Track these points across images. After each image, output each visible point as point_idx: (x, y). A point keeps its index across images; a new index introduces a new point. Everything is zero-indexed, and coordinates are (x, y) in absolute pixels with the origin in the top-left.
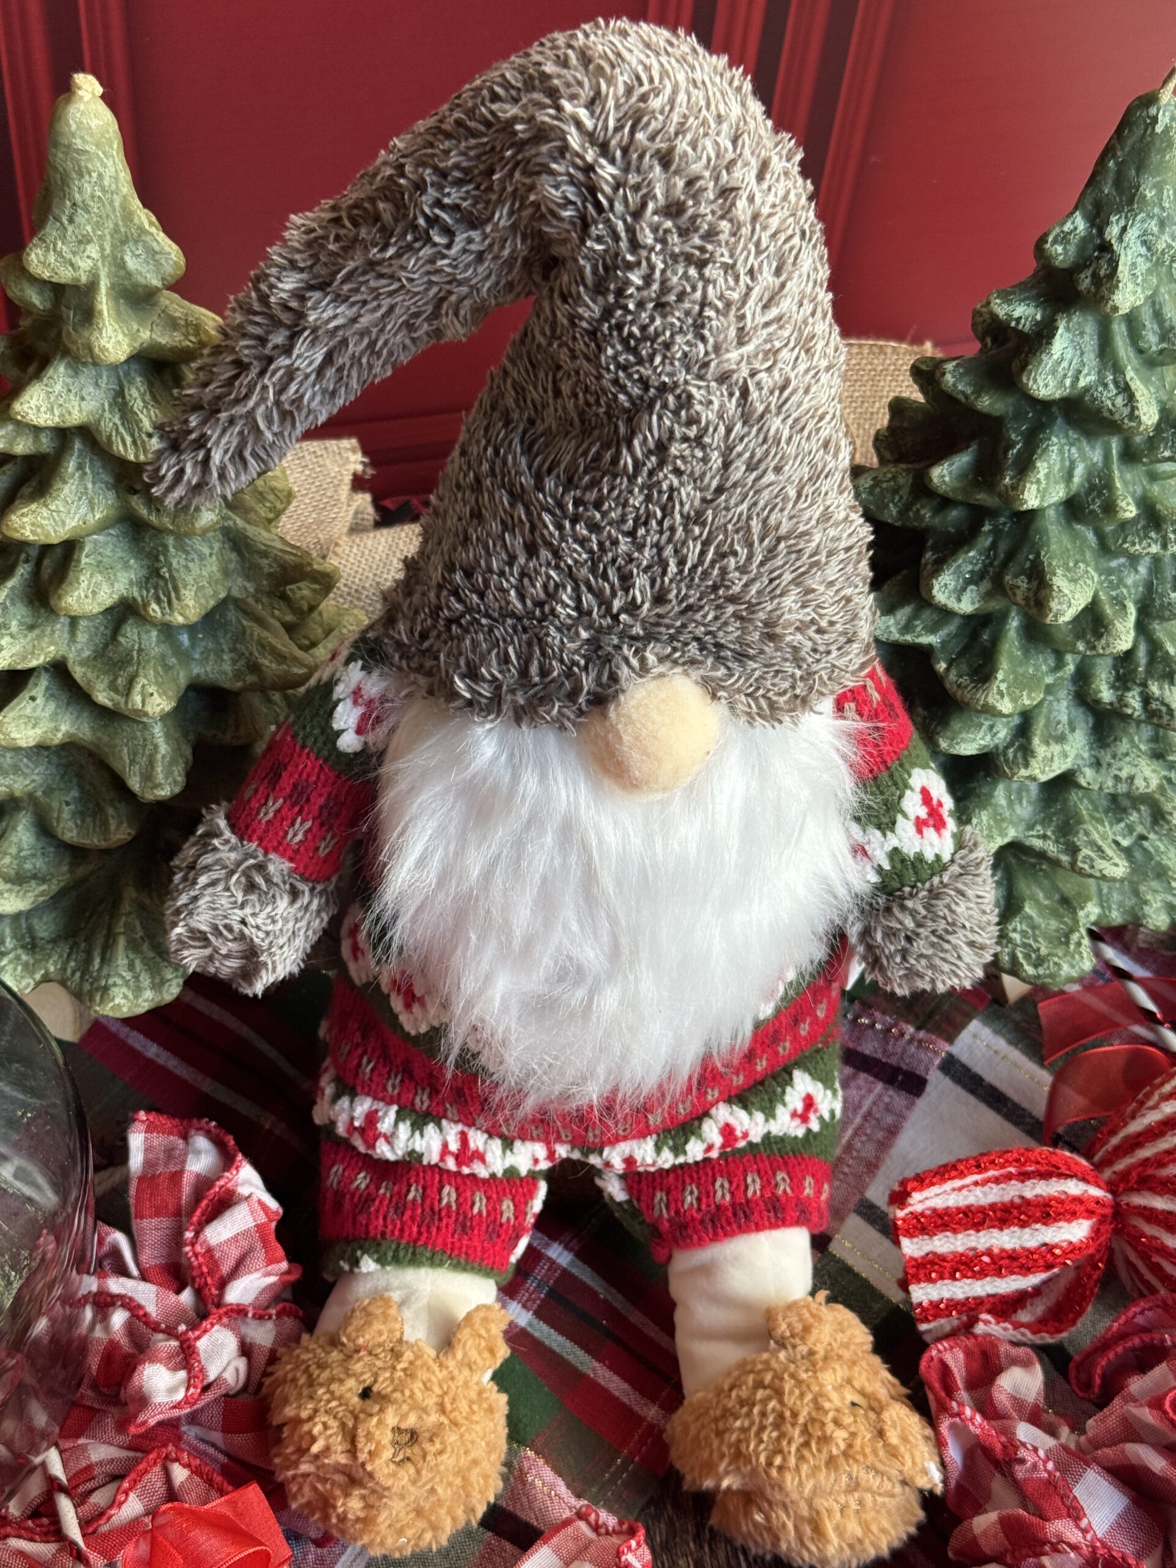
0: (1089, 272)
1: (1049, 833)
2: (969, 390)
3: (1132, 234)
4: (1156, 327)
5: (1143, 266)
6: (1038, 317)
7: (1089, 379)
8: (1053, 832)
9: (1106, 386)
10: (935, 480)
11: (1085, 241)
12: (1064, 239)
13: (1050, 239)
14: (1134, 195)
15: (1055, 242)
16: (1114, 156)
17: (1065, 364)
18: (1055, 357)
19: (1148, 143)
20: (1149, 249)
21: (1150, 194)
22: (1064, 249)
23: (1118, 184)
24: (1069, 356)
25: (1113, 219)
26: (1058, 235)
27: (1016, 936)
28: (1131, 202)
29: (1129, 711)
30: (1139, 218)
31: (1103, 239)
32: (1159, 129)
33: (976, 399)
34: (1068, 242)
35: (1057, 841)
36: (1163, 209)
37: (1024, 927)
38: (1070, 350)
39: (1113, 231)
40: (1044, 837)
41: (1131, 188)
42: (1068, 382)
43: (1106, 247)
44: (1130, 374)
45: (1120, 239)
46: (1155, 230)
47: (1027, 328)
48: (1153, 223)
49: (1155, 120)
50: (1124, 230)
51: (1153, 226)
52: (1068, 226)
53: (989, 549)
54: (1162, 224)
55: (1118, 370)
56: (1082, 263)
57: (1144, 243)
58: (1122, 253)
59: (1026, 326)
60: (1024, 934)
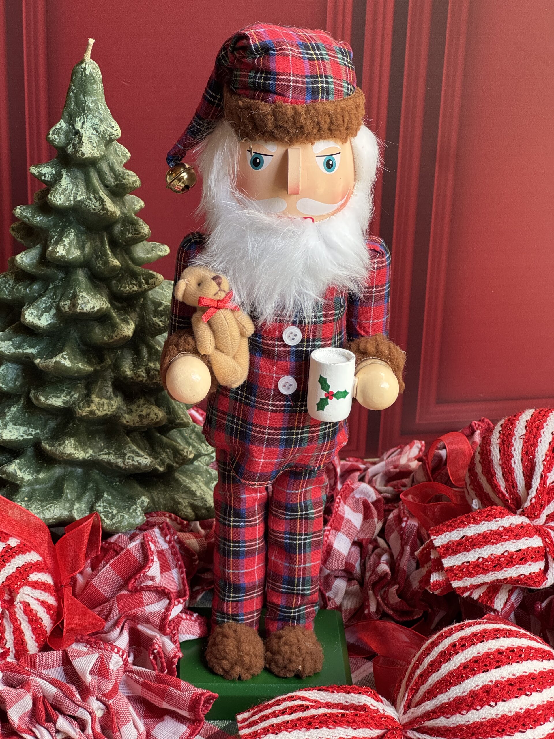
0: (71, 145)
1: (111, 451)
2: (29, 215)
3: (88, 125)
4: (112, 174)
5: (95, 139)
6: (54, 172)
7: (82, 197)
8: (114, 451)
9: (90, 199)
10: (19, 260)
11: (67, 133)
12: (57, 132)
13: (51, 133)
14: (84, 107)
15: (53, 134)
16: (72, 91)
17: (69, 191)
18: (64, 187)
19: (85, 80)
20: (97, 131)
21: (91, 106)
22: (58, 136)
23: (76, 104)
24: (71, 187)
25: (78, 119)
26: (54, 130)
27: (101, 509)
28: (84, 111)
29: (141, 379)
30: (89, 117)
31: (75, 129)
32: (87, 73)
33: (33, 219)
34: (60, 133)
35: (116, 454)
36: (100, 113)
37: (105, 504)
38: (71, 185)
39: (78, 125)
40: (109, 454)
41: (83, 103)
42: (72, 198)
43: (77, 132)
44: (101, 193)
45: (82, 127)
46: (98, 123)
47: (49, 180)
48: (97, 120)
49: (85, 69)
50: (83, 123)
51: (97, 121)
52: (58, 126)
53: (53, 296)
54: (101, 121)
55: (95, 192)
56: (69, 141)
57: (94, 129)
58: (84, 132)
59: (48, 178)
60: (105, 507)
